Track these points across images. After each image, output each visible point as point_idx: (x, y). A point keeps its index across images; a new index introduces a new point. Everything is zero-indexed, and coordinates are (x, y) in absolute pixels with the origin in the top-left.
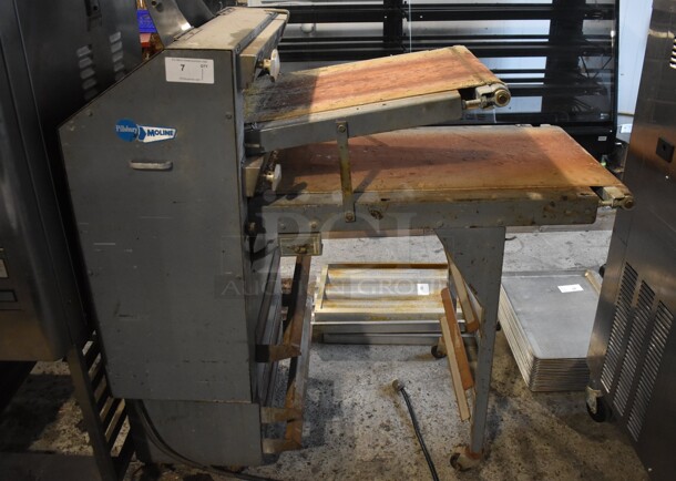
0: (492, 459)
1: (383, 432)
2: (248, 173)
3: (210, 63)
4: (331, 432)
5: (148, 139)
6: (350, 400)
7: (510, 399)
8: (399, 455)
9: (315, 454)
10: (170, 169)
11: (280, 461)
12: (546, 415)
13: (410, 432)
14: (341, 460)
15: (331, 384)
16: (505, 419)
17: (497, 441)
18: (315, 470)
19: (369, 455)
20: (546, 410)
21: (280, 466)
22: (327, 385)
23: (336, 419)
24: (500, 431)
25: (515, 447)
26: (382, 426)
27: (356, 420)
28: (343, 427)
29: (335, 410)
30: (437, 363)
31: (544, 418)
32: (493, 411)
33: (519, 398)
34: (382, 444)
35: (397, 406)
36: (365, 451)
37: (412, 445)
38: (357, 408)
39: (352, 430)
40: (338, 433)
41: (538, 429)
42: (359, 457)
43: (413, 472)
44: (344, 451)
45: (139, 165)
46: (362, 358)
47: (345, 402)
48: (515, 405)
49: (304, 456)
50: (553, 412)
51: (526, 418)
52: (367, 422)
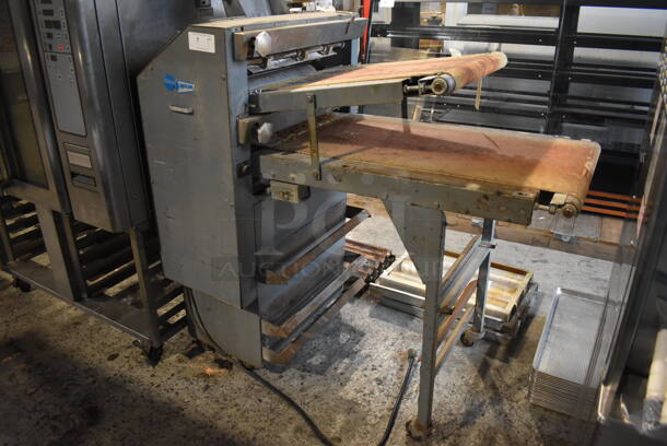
0: (447, 441)
1: (374, 383)
2: (240, 125)
3: (213, 37)
4: (336, 369)
5: (181, 90)
6: (367, 351)
7: (505, 401)
8: (373, 405)
9: (311, 379)
10: (191, 114)
11: (284, 374)
12: (529, 427)
13: (395, 392)
14: (327, 391)
15: (362, 335)
16: (487, 415)
17: (463, 430)
18: (301, 390)
19: (349, 397)
20: (533, 423)
21: (282, 377)
22: (357, 334)
23: (346, 360)
24: (474, 423)
25: (477, 441)
26: (377, 379)
27: (360, 368)
28: (346, 369)
29: (351, 354)
30: (461, 349)
31: (526, 429)
32: (481, 405)
33: (514, 404)
34: (366, 392)
35: (401, 370)
36: (349, 392)
37: (390, 403)
38: (369, 359)
39: (352, 374)
40: (339, 371)
41: (512, 436)
42: (341, 394)
43: (373, 422)
44: (334, 385)
45: (175, 108)
46: (401, 325)
47: (363, 352)
48: (507, 408)
49: (303, 377)
50: (539, 428)
51: (508, 423)
52: (367, 373)
